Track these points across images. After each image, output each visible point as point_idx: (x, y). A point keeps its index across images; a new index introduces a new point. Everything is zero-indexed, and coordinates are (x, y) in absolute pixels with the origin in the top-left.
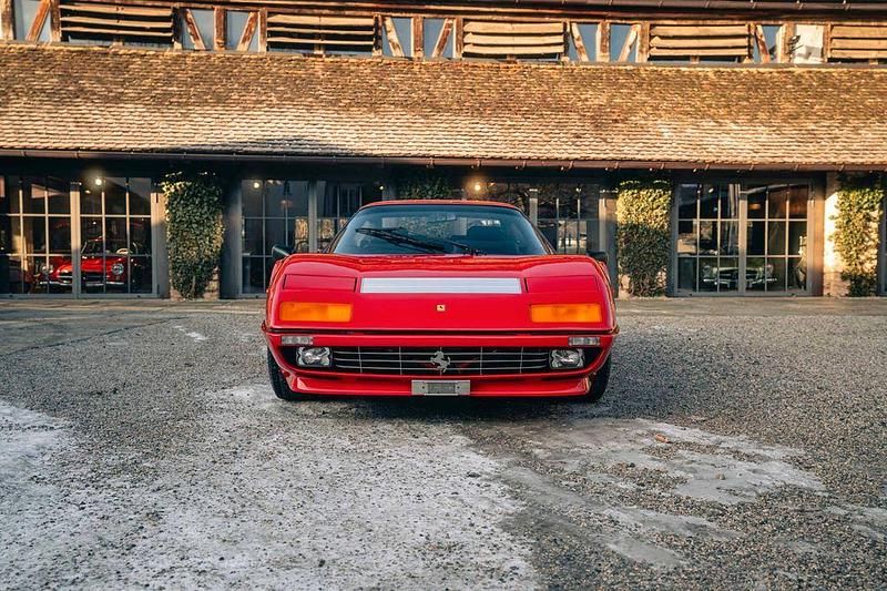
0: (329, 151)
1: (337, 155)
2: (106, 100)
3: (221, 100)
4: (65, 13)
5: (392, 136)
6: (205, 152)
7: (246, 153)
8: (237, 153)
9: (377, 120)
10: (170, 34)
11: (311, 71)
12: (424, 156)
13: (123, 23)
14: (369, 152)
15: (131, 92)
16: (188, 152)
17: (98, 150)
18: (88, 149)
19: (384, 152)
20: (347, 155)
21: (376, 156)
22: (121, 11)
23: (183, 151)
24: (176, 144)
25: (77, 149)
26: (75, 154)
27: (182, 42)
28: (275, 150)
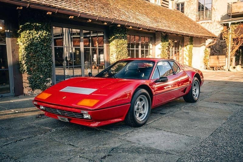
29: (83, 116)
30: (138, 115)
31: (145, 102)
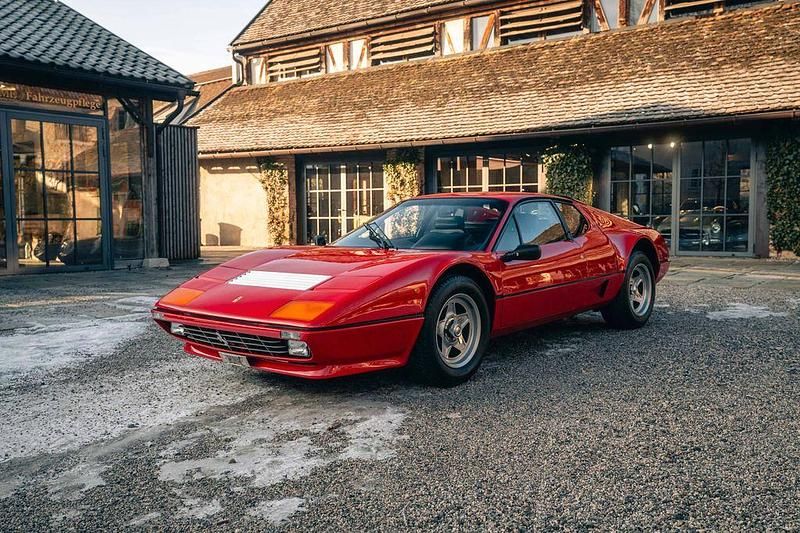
0: (679, 115)
1: (687, 117)
2: (511, 90)
3: (600, 76)
4: (505, 22)
5: (757, 90)
6: (568, 127)
7: (603, 124)
8: (595, 126)
9: (747, 74)
10: (579, 23)
11: (697, 33)
12: (785, 109)
13: (545, 21)
14: (723, 110)
15: (531, 82)
16: (555, 128)
17: (491, 134)
18: (484, 134)
19: (739, 109)
20: (698, 117)
21: (729, 114)
22: (544, 12)
23: (550, 128)
24: (549, 123)
25: (477, 135)
26: (473, 139)
27: (590, 27)
28: (629, 119)
29: (287, 348)
30: (446, 351)
31: (472, 319)
